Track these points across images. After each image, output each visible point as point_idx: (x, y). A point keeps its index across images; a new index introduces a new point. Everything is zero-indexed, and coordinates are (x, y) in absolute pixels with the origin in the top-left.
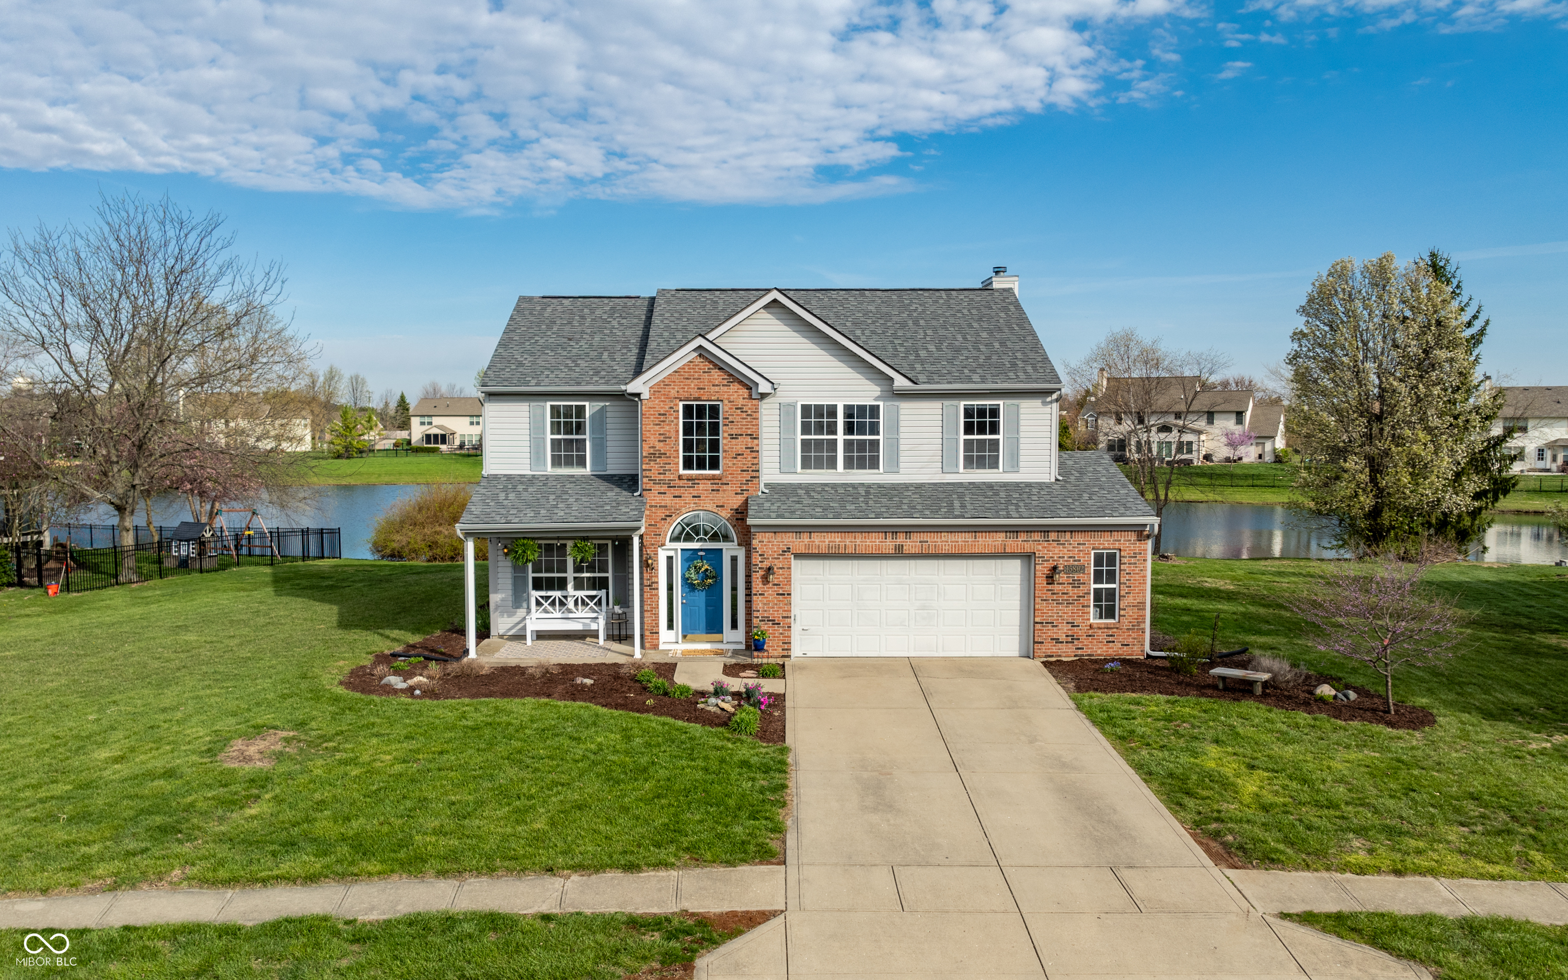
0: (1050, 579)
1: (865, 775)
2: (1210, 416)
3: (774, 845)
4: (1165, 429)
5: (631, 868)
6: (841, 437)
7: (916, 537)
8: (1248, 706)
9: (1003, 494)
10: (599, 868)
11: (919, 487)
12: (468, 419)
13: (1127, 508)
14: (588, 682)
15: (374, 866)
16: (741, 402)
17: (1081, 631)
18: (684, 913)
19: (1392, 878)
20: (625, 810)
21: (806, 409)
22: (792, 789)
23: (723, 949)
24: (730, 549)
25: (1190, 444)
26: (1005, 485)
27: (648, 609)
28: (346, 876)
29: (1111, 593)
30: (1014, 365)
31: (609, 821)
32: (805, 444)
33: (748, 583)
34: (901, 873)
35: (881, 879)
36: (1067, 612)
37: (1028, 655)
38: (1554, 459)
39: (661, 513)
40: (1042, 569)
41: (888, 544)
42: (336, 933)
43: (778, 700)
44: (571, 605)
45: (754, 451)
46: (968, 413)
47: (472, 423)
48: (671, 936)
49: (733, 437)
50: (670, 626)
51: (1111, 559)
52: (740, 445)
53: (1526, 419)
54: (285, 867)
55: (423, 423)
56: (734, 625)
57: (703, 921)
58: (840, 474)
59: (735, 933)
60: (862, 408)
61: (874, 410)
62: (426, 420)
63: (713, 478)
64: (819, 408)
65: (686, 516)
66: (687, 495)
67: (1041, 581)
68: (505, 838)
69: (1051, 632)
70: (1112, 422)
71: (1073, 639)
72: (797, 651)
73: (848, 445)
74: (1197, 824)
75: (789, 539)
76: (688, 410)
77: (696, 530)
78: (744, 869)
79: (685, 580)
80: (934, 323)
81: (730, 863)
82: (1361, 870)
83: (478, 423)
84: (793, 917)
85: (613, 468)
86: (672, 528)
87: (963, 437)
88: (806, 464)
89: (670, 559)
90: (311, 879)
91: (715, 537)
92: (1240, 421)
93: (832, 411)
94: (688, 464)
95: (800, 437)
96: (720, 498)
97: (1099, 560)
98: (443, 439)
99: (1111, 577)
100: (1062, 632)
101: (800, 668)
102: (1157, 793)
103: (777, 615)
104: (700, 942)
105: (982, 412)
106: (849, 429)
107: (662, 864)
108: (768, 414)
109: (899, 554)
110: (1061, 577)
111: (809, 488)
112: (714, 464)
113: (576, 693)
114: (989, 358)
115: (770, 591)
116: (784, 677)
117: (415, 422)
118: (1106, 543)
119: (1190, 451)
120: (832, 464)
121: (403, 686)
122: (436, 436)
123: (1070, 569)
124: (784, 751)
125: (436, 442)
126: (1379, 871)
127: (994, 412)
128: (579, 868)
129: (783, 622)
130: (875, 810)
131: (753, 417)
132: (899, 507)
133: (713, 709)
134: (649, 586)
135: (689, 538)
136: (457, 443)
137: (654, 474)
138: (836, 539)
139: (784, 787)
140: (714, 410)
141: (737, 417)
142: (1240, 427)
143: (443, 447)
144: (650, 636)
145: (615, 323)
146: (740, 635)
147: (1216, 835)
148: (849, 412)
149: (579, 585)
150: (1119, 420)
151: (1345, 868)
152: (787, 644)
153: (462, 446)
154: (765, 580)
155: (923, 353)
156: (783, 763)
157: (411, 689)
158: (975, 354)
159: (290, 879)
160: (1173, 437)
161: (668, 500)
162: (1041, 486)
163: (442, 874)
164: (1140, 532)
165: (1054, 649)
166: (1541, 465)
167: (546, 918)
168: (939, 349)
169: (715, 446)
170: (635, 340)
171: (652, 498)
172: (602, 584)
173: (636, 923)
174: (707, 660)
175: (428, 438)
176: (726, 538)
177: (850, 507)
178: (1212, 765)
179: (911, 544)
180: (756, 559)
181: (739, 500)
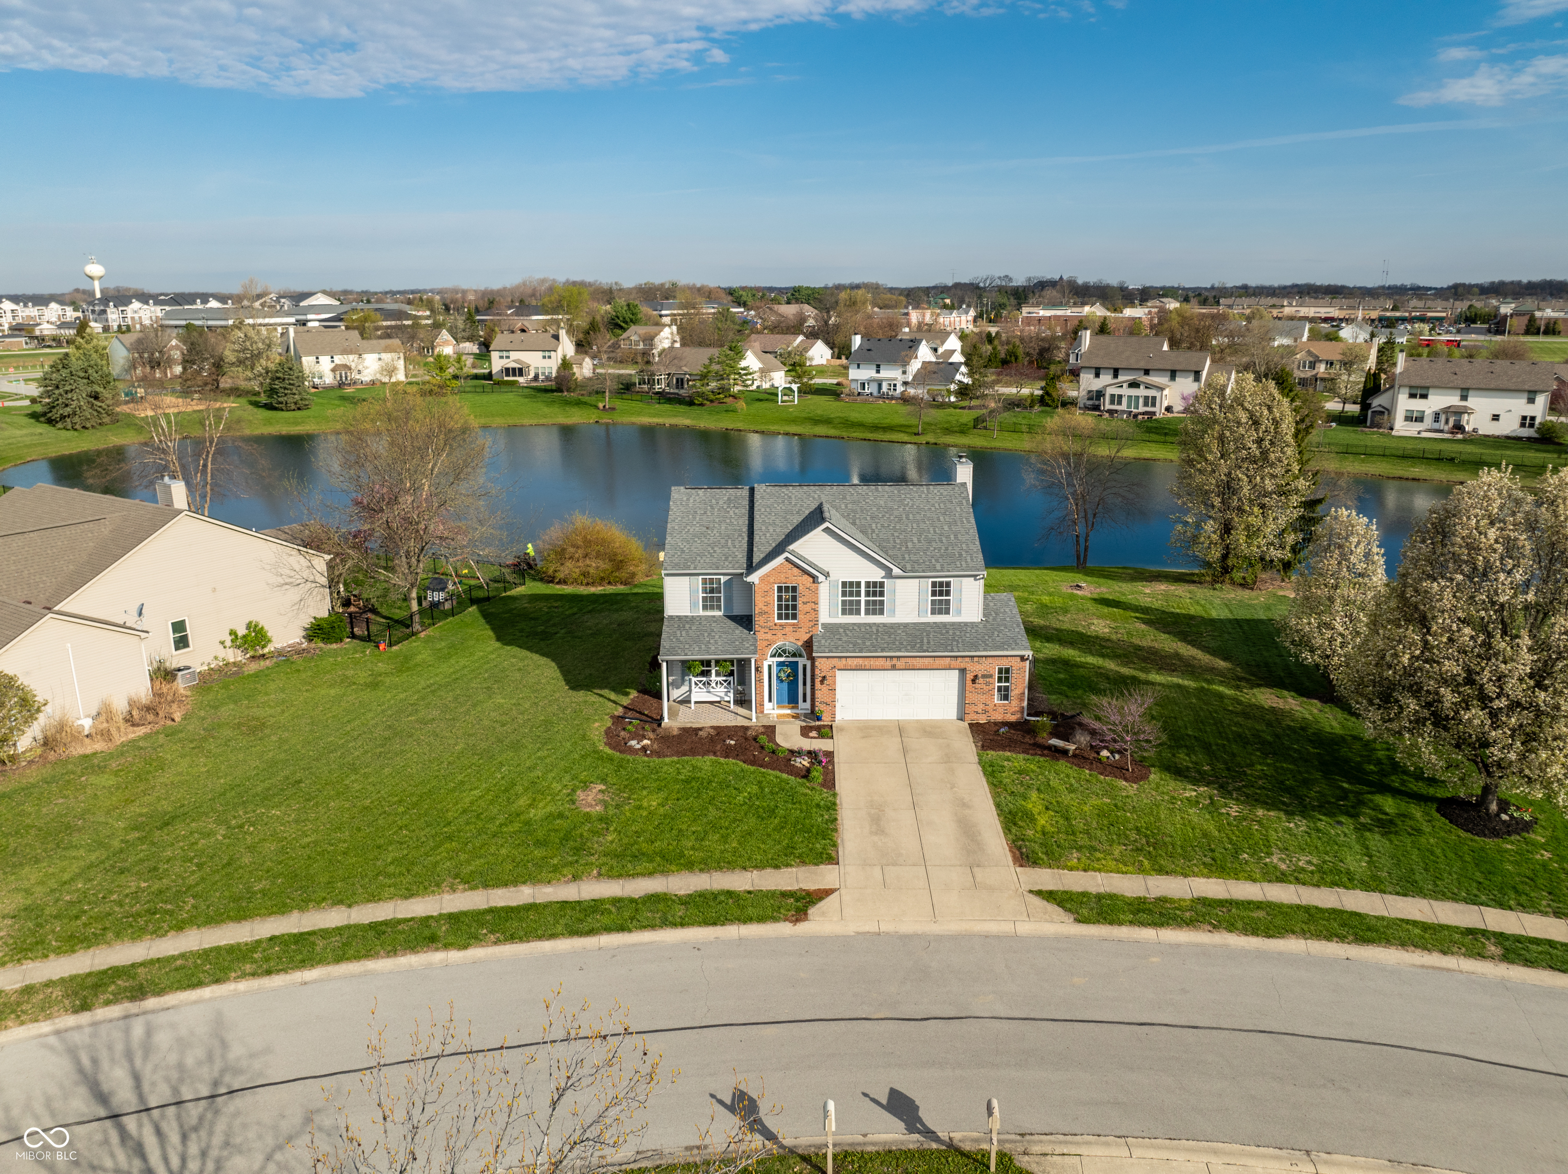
0: (974, 681)
1: (873, 811)
2: (1173, 374)
3: (834, 854)
4: (1134, 385)
5: (777, 867)
6: (863, 598)
7: (903, 660)
8: (1063, 765)
9: (951, 632)
10: (763, 868)
11: (906, 625)
12: (541, 354)
13: (1017, 644)
14: (733, 742)
15: (673, 868)
16: (809, 585)
17: (990, 708)
18: (801, 890)
19: (1082, 873)
20: (769, 835)
21: (844, 584)
22: (839, 822)
23: (817, 906)
24: (801, 661)
25: (1154, 398)
26: (953, 624)
27: (760, 693)
28: (664, 872)
29: (1007, 689)
30: (961, 555)
31: (764, 843)
32: (844, 602)
33: (813, 685)
34: (886, 869)
35: (877, 871)
36: (983, 698)
37: (961, 719)
38: (1447, 422)
39: (766, 643)
40: (969, 677)
41: (889, 663)
42: (674, 901)
43: (830, 755)
44: (713, 685)
45: (816, 611)
46: (934, 584)
47: (544, 357)
48: (797, 900)
49: (804, 603)
50: (770, 700)
51: (1007, 671)
52: (808, 607)
53: (1428, 388)
54: (639, 869)
55: (501, 357)
56: (805, 701)
57: (808, 893)
58: (862, 618)
59: (821, 899)
60: (875, 584)
61: (882, 585)
62: (505, 354)
63: (794, 624)
64: (851, 583)
65: (779, 643)
66: (779, 634)
67: (969, 682)
68: (722, 852)
69: (974, 708)
70: (1091, 376)
71: (985, 712)
72: (838, 717)
73: (867, 602)
74: (1014, 841)
75: (835, 662)
76: (780, 589)
77: (784, 651)
78: (822, 867)
79: (778, 677)
80: (918, 516)
81: (816, 864)
82: (1071, 869)
83: (550, 357)
84: (843, 891)
85: (737, 611)
86: (771, 650)
87: (930, 598)
88: (844, 612)
89: (770, 666)
90: (650, 874)
91: (794, 655)
92: (1197, 378)
93: (858, 584)
94: (780, 617)
95: (840, 598)
96: (797, 635)
97: (1000, 671)
98: (520, 372)
99: (1007, 679)
100: (980, 708)
101: (841, 729)
102: (1001, 822)
103: (828, 700)
104: (809, 902)
105: (941, 584)
106: (868, 594)
107: (788, 865)
108: (824, 589)
109: (894, 668)
110: (981, 680)
111: (845, 627)
112: (794, 617)
113: (728, 752)
114: (947, 549)
115: (824, 688)
116: (832, 737)
117: (495, 355)
118: (1005, 663)
119: (1154, 405)
120: (858, 612)
121: (638, 746)
122: (514, 369)
123: (984, 676)
124: (835, 795)
125: (514, 375)
126: (1078, 869)
127: (948, 584)
128: (756, 867)
129: (831, 704)
130: (876, 834)
131: (816, 592)
132: (894, 643)
133: (798, 765)
134: (759, 681)
135: (780, 655)
136: (532, 375)
137: (761, 623)
138: (860, 661)
139: (836, 819)
140: (794, 589)
141: (806, 593)
142: (1196, 384)
143: (521, 380)
144: (760, 710)
145: (731, 513)
146: (808, 705)
147: (1019, 848)
148: (868, 584)
149: (718, 674)
150: (1097, 375)
151: (1065, 867)
152: (833, 715)
153: (536, 377)
154: (822, 682)
155: (910, 545)
156: (835, 804)
157: (644, 749)
158: (940, 545)
159: (643, 875)
160: (1142, 392)
161: (769, 636)
162: (973, 625)
163: (701, 870)
164: (1023, 658)
165: (976, 717)
166: (1436, 426)
167: (749, 892)
168: (919, 541)
169: (794, 607)
170: (745, 529)
171: (760, 635)
172: (731, 674)
173: (785, 895)
174: (789, 722)
175: (507, 371)
176: (801, 656)
177: (868, 643)
178: (1030, 806)
179: (899, 664)
180: (817, 672)
181: (808, 636)
